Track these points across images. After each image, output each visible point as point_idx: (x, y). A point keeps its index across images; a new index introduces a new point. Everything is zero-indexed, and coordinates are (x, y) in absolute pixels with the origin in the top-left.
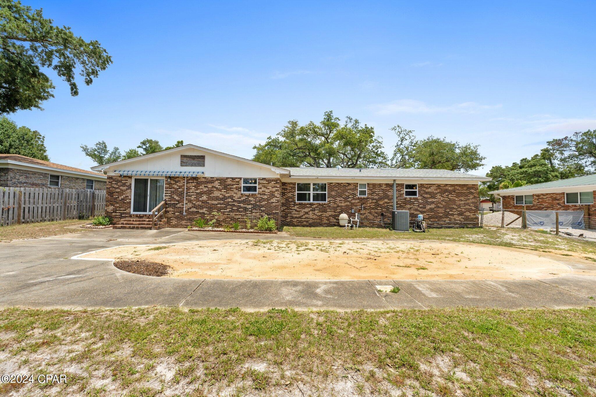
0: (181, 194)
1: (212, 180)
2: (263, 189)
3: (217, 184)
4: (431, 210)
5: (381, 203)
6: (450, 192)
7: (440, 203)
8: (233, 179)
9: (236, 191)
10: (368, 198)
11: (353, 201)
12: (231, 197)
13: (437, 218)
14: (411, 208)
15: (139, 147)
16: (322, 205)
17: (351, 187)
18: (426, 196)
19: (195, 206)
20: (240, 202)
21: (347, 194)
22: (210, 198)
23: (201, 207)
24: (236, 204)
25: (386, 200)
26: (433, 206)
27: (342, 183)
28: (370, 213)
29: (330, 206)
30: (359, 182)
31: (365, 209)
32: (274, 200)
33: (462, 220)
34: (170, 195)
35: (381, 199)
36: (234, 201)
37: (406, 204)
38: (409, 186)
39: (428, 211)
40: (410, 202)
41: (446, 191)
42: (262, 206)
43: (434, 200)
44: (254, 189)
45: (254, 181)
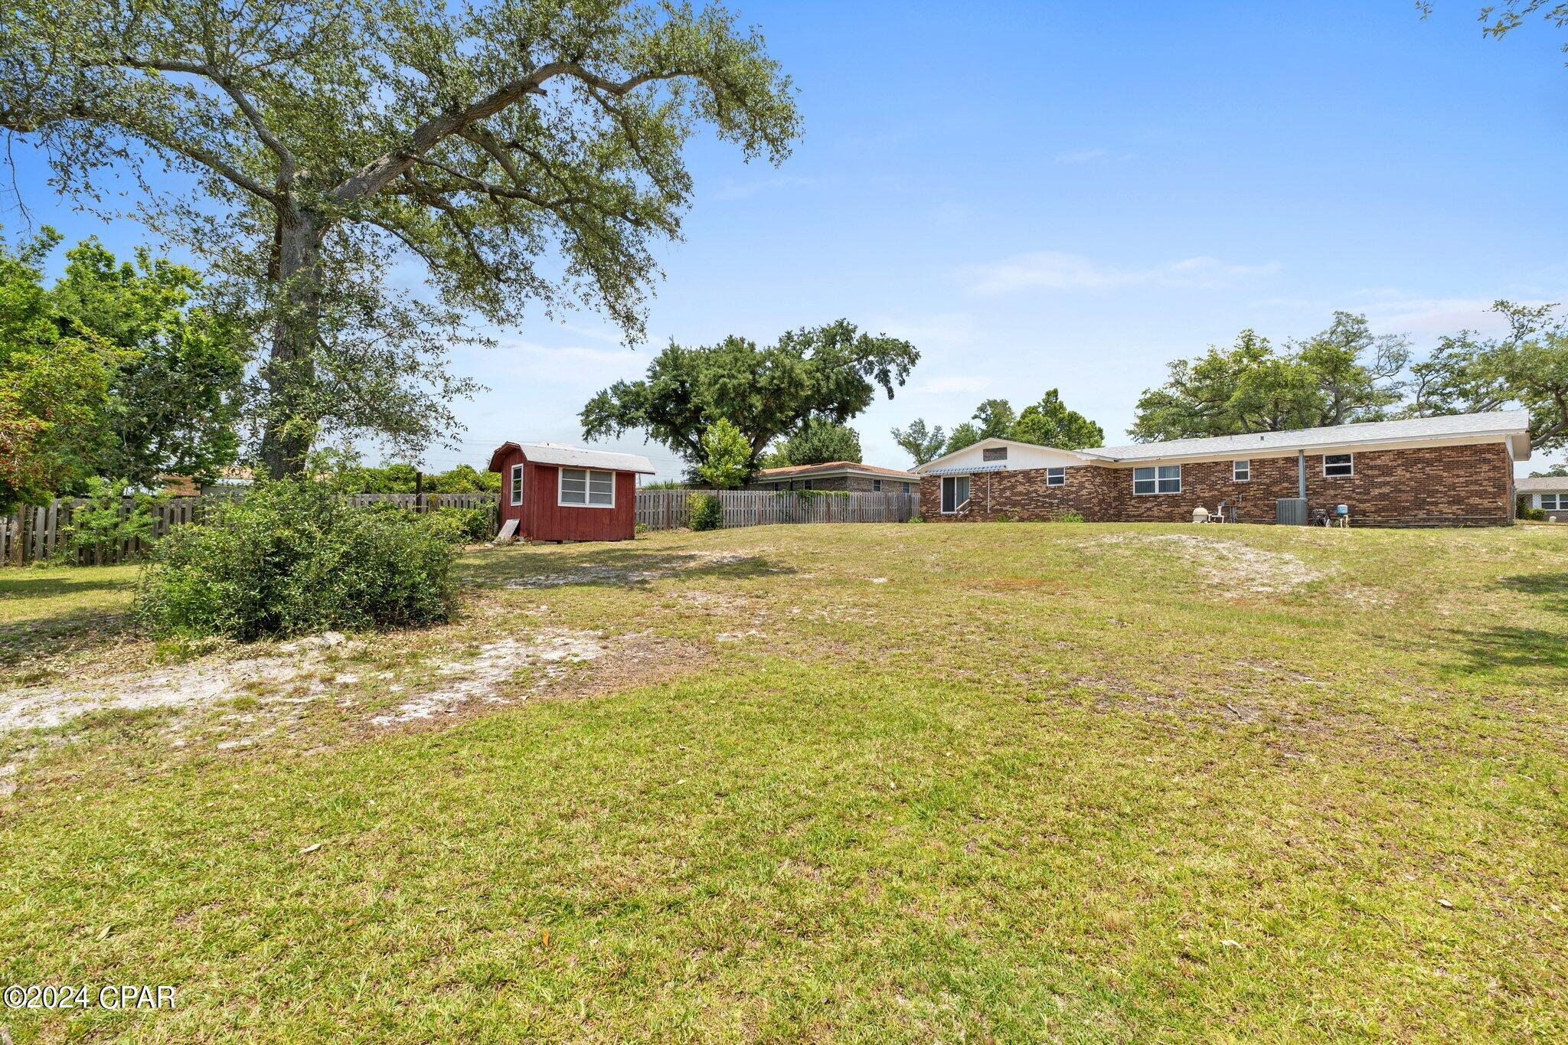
0: (986, 490)
1: (1014, 474)
2: (1071, 480)
3: (1020, 478)
4: (1383, 497)
5: (1276, 489)
6: (1429, 463)
7: (1404, 483)
8: (1037, 470)
9: (1040, 484)
10: (1249, 483)
11: (1224, 489)
12: (1036, 491)
13: (1395, 510)
14: (1336, 495)
15: (975, 417)
16: (1173, 497)
17: (1222, 467)
18: (1369, 472)
19: (999, 504)
20: (1045, 497)
21: (1213, 478)
22: (1014, 494)
23: (1005, 504)
24: (1041, 499)
25: (1285, 485)
26: (1386, 490)
27: (1205, 463)
28: (1255, 506)
29: (1186, 498)
30: (1235, 460)
31: (1245, 499)
32: (1084, 492)
33: (1459, 512)
34: (974, 492)
35: (1275, 483)
36: (1039, 496)
37: (1325, 489)
38: (1330, 459)
39: (1375, 498)
40: (1334, 485)
41: (1418, 460)
42: (1071, 500)
43: (1388, 479)
44: (1061, 480)
45: (1060, 471)
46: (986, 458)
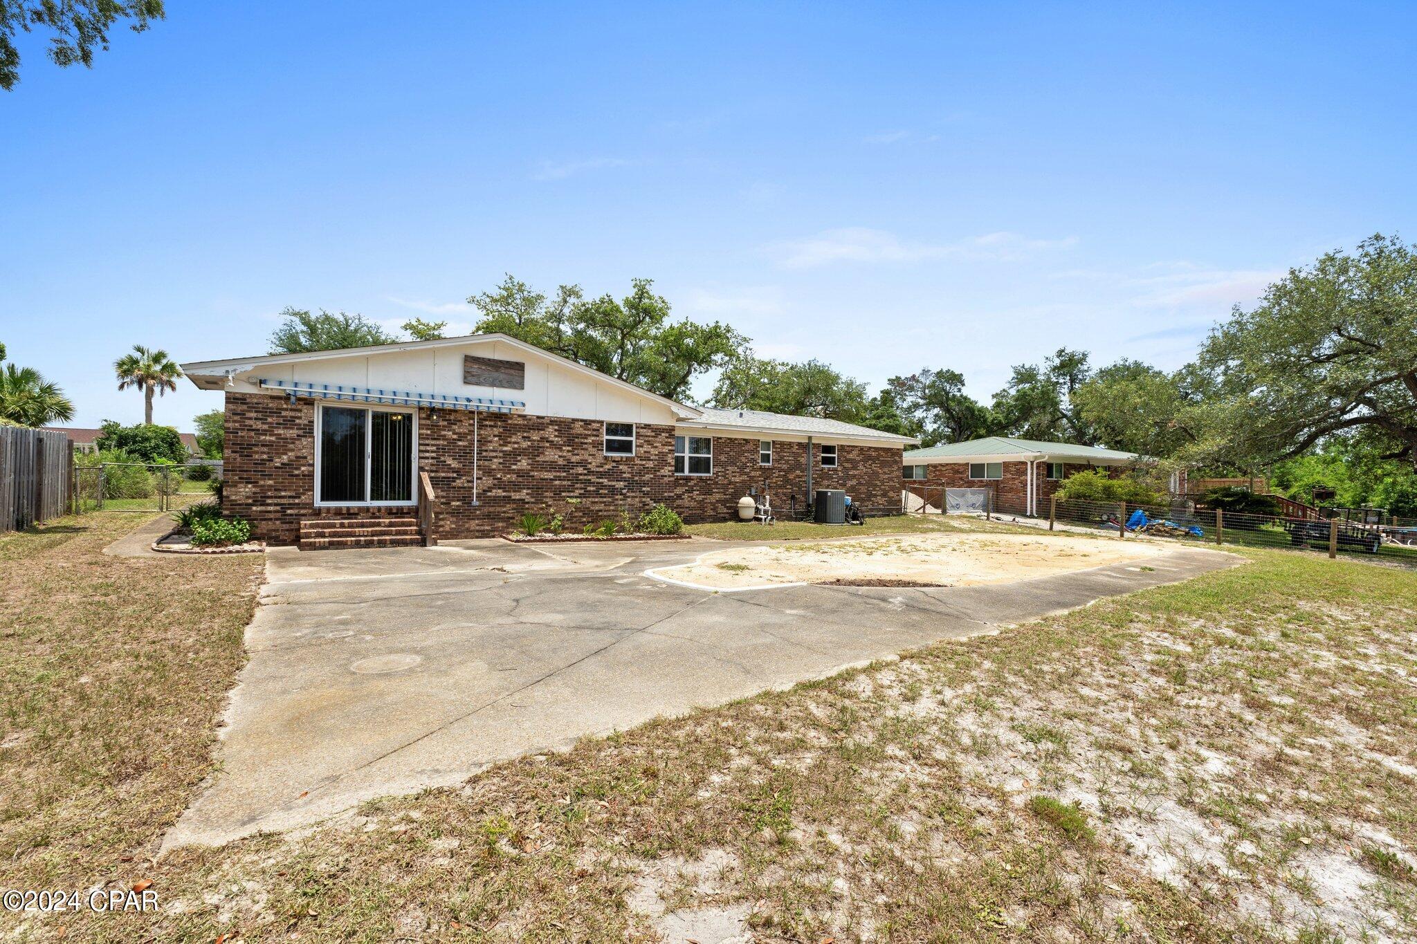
0: (465, 454)
1: (539, 424)
2: (646, 448)
3: (550, 433)
4: (853, 489)
8: (587, 423)
9: (592, 450)
10: (772, 469)
11: (753, 474)
12: (583, 463)
16: (706, 480)
17: (750, 446)
18: (846, 465)
19: (500, 485)
20: (601, 475)
21: (744, 460)
22: (536, 466)
23: (517, 487)
24: (593, 479)
25: (799, 472)
26: (854, 482)
27: (736, 439)
28: (777, 495)
29: (716, 483)
30: (763, 439)
31: (770, 487)
33: (885, 503)
34: (434, 455)
35: (791, 470)
36: (590, 472)
37: (823, 479)
38: (825, 449)
40: (827, 476)
41: (870, 458)
42: (645, 484)
43: (855, 472)
44: (626, 447)
45: (627, 429)
46: (469, 378)
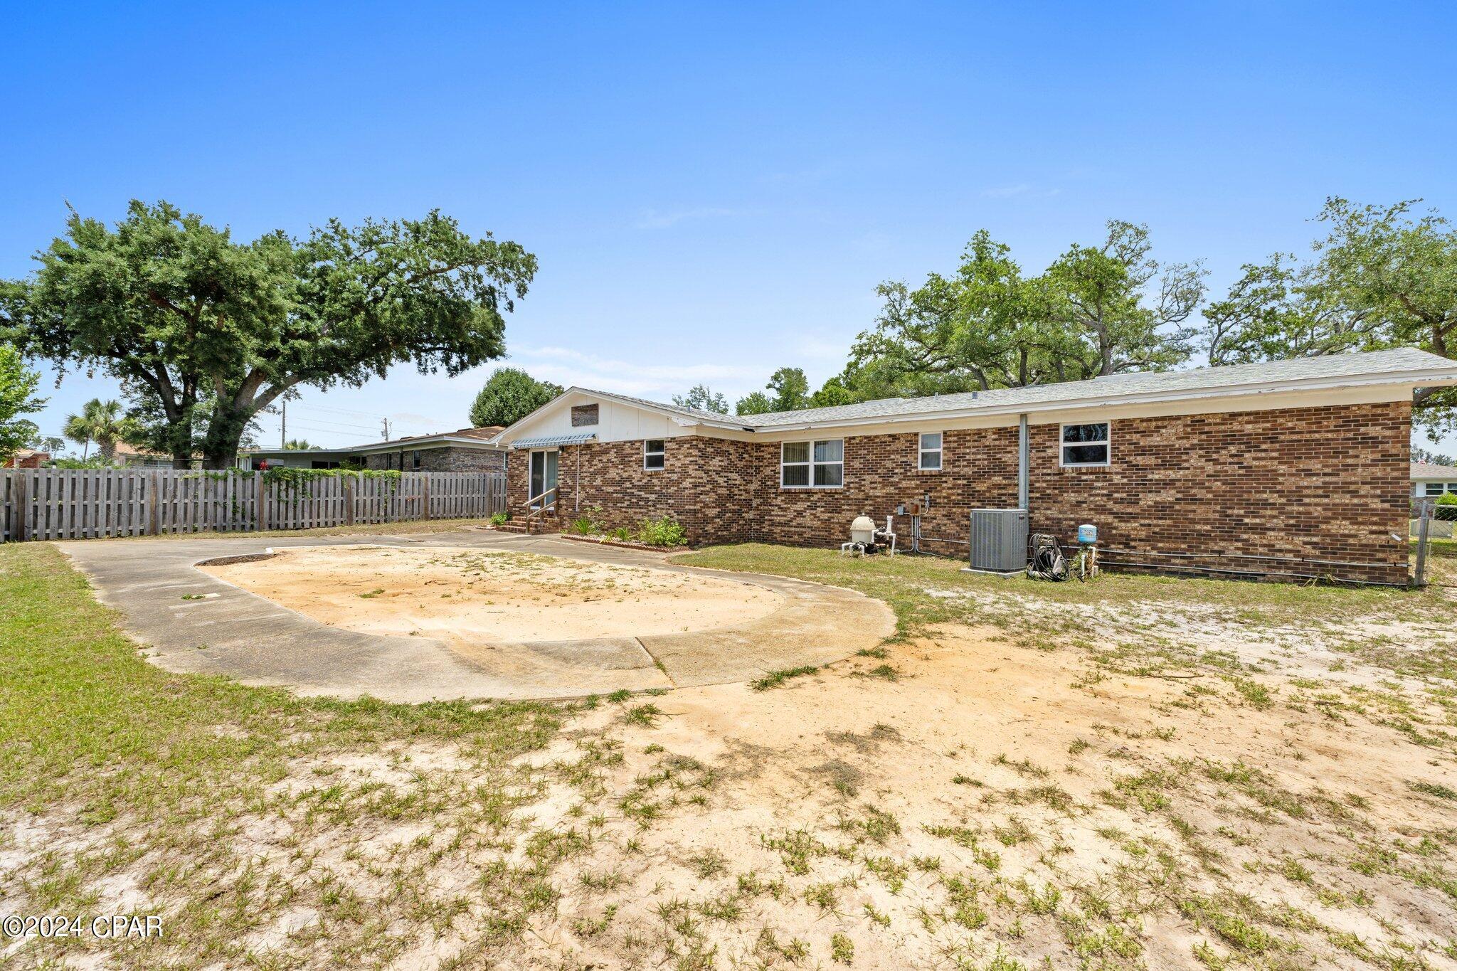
0: (574, 476)
1: (605, 449)
2: (672, 461)
3: (612, 455)
4: (1162, 510)
5: (981, 487)
6: (1251, 443)
7: (1201, 485)
8: (632, 443)
9: (635, 467)
10: (941, 475)
11: (904, 484)
12: (629, 479)
13: (1184, 538)
14: (1079, 503)
16: (831, 494)
17: (900, 445)
18: (1140, 460)
19: (588, 497)
20: (640, 488)
21: (889, 464)
22: (605, 482)
23: (595, 499)
24: (636, 492)
25: (997, 479)
26: (1168, 496)
27: (877, 437)
28: (948, 516)
29: (848, 498)
30: (922, 430)
31: (933, 503)
32: (687, 483)
33: (1309, 549)
34: (563, 477)
35: (981, 475)
36: (634, 486)
37: (1062, 490)
38: (1074, 433)
39: (1146, 513)
40: (1077, 484)
41: (1231, 438)
42: (671, 496)
43: (1172, 474)
44: (660, 461)
45: (659, 445)
46: (576, 422)
